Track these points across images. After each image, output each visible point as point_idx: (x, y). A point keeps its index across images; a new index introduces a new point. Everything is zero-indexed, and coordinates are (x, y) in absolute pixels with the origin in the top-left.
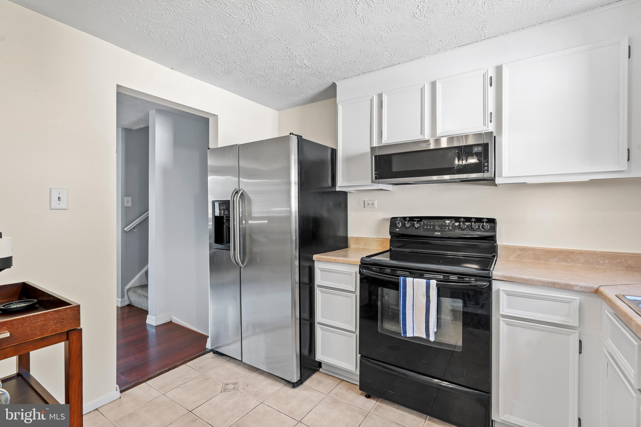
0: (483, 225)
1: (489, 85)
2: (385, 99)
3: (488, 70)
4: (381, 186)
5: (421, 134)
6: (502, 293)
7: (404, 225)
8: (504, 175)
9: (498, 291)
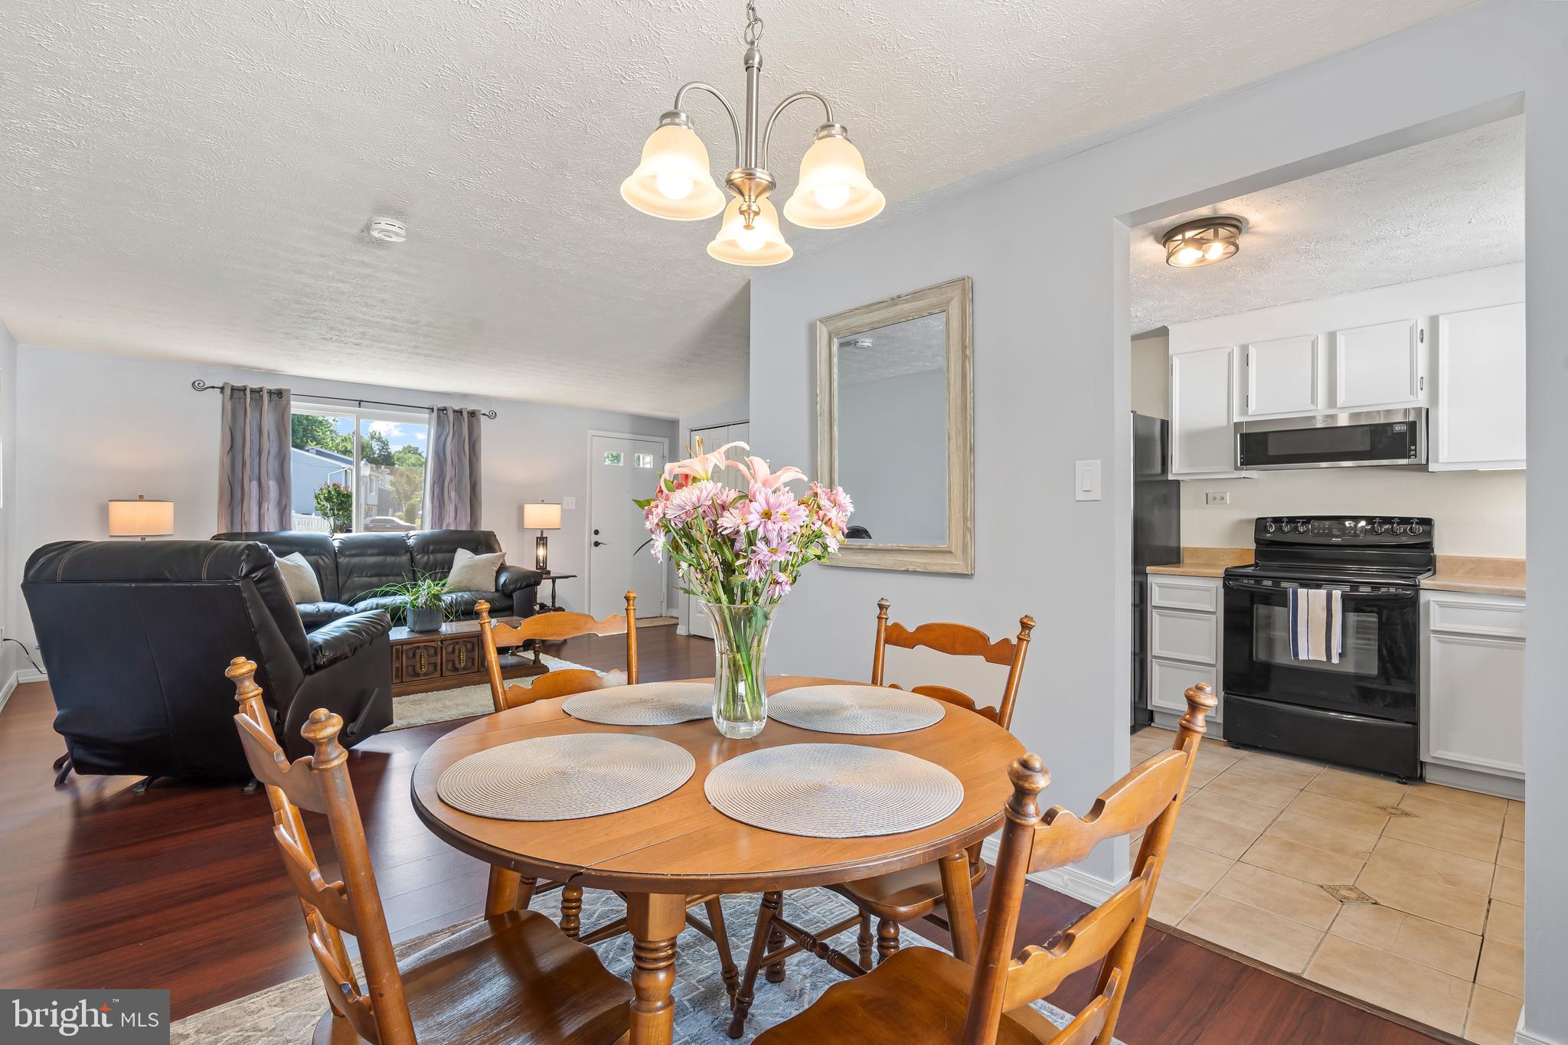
0: (1411, 528)
1: (1419, 341)
2: (1253, 353)
3: (1417, 322)
4: (1244, 474)
5: (1313, 402)
6: (1432, 605)
7: (1280, 529)
8: (1441, 460)
9: (1428, 603)
